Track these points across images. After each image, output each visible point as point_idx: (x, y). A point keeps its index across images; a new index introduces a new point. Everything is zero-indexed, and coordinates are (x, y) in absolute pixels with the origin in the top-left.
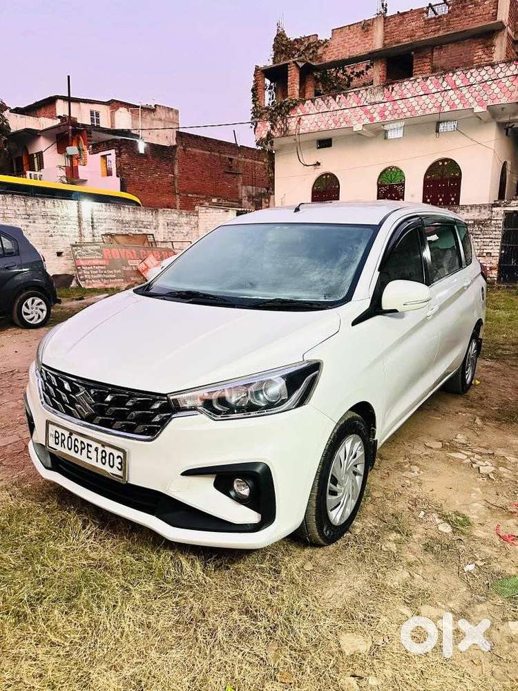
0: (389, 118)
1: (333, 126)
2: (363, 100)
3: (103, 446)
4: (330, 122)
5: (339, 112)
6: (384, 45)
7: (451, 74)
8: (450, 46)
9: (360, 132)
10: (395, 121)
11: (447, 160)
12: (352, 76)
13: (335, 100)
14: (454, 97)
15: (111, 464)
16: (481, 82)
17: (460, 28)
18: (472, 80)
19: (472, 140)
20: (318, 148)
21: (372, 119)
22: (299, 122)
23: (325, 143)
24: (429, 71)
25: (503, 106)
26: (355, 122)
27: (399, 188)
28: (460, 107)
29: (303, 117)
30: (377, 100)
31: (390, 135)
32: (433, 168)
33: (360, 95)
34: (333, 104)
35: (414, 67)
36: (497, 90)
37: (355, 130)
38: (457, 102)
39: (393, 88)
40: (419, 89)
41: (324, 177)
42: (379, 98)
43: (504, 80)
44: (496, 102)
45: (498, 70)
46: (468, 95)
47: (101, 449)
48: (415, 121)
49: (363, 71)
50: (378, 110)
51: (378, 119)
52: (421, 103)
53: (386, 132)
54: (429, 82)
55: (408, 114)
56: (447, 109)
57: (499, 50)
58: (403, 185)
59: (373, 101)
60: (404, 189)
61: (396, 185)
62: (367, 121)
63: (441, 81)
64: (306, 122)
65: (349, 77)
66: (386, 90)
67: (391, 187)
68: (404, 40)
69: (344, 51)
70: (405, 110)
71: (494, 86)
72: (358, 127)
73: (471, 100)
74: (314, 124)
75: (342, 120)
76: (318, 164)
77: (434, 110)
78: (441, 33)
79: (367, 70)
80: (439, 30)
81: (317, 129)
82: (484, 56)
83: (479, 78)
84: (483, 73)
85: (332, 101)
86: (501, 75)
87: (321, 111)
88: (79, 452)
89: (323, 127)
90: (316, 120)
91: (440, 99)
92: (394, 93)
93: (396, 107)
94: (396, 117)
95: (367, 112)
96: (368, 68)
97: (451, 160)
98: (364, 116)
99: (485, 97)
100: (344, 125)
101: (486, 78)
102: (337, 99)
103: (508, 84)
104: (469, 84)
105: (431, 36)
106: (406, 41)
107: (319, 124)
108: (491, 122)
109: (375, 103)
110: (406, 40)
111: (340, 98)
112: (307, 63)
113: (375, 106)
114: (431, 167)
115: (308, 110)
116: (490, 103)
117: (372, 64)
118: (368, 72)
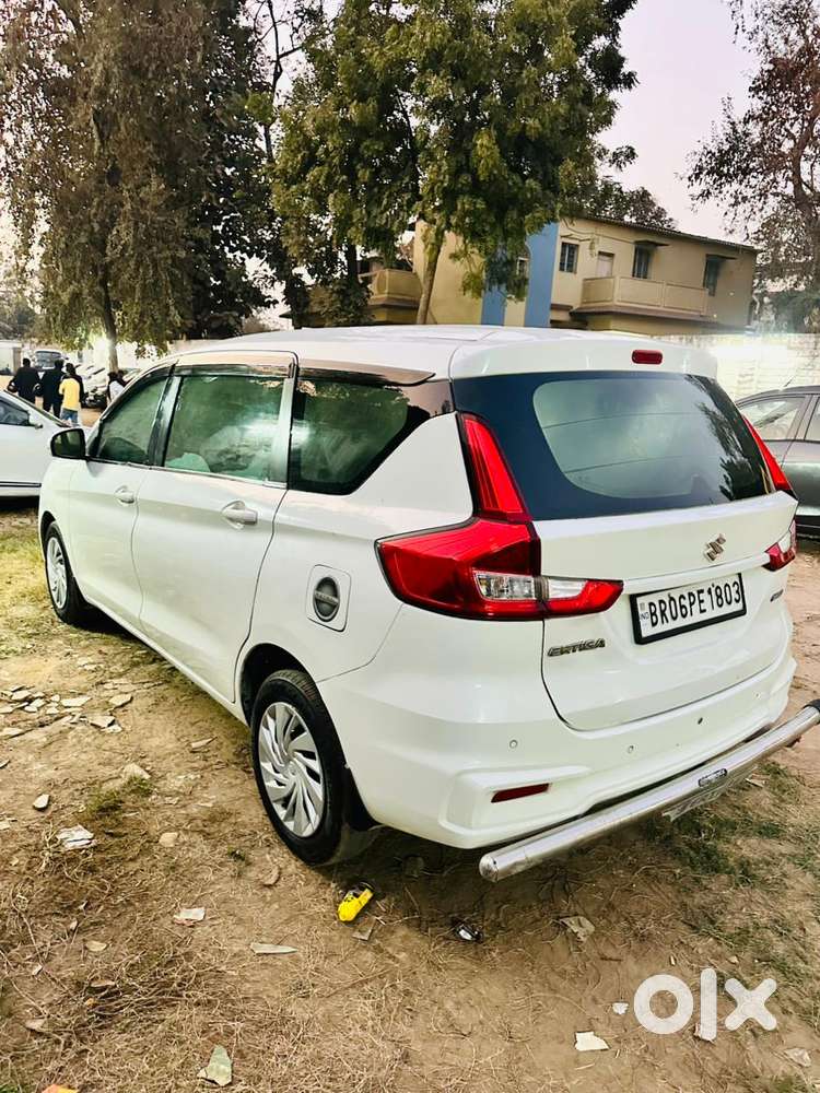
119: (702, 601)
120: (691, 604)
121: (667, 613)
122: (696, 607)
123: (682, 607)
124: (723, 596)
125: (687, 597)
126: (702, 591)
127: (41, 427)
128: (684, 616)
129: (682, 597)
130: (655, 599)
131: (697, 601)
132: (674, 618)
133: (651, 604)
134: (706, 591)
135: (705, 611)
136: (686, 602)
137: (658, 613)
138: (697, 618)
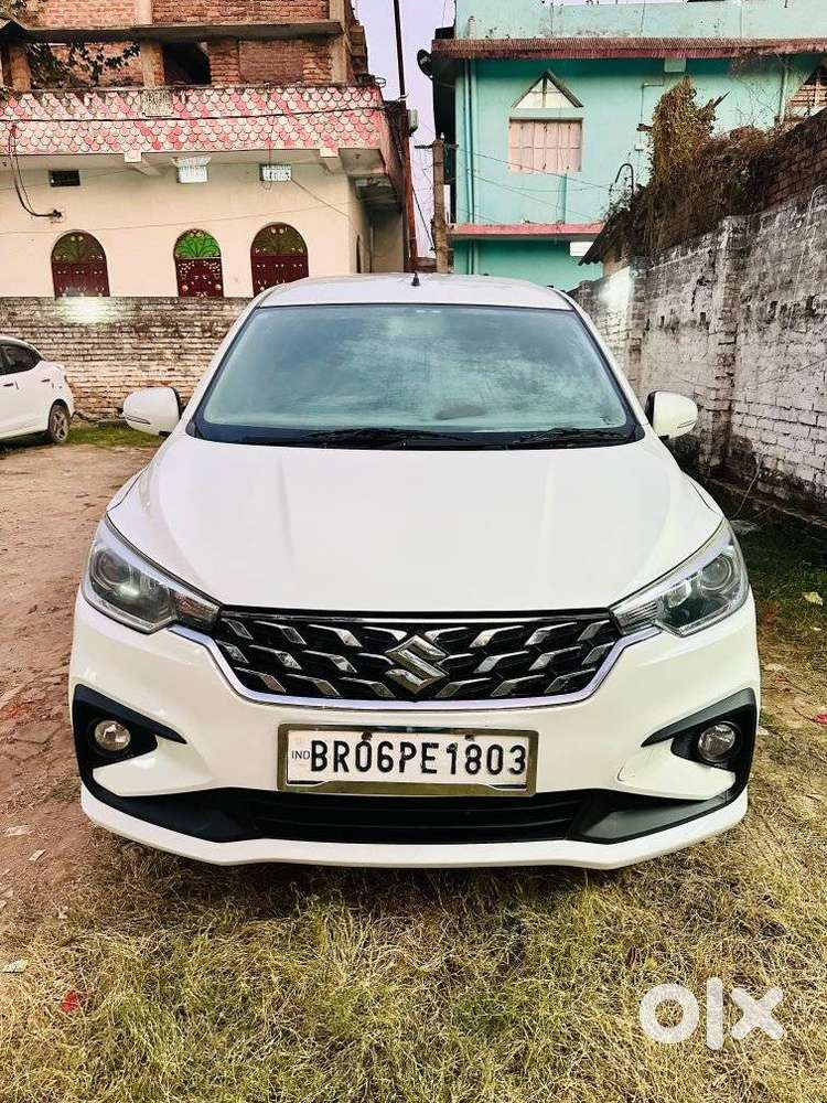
0: (187, 146)
1: (84, 147)
2: (135, 108)
3: (468, 737)
4: (78, 140)
5: (95, 125)
6: (155, 20)
7: (279, 91)
8: (251, 45)
9: (137, 167)
10: (198, 153)
11: (283, 226)
12: (99, 63)
13: (83, 101)
14: (289, 128)
15: (494, 766)
16: (324, 111)
17: (276, 19)
18: (312, 105)
19: (315, 198)
20: (53, 185)
21: (156, 145)
22: (13, 131)
23: (66, 178)
24: (237, 78)
25: (358, 152)
26: (125, 146)
27: (213, 267)
28: (299, 145)
29: (20, 125)
30: (162, 114)
31: (185, 176)
32: (262, 238)
33: (129, 100)
34: (80, 109)
35: (212, 67)
36: (349, 127)
37: (127, 160)
38: (294, 136)
39: (187, 98)
40: (231, 105)
41: (73, 239)
42: (164, 110)
43: (358, 113)
44: (351, 145)
45: (347, 96)
46: (309, 128)
47: (462, 743)
48: (229, 157)
49: (119, 58)
50: (166, 131)
51: (167, 146)
52: (237, 128)
53: (177, 170)
54: (245, 97)
55: (219, 145)
56: (279, 145)
57: (338, 65)
58: (219, 261)
59: (154, 113)
60: (220, 268)
61: (208, 260)
62: (148, 147)
63: (265, 98)
64: (27, 134)
65: (94, 64)
66: (176, 99)
67: (199, 264)
68: (189, 19)
69: (80, 15)
70: (213, 137)
71: (344, 120)
72: (133, 157)
73: (315, 136)
74: (46, 141)
75: (100, 139)
76: (57, 214)
77: (259, 145)
78: (247, 21)
79: (126, 57)
80: (244, 14)
81: (53, 149)
82: (317, 71)
83: (321, 104)
84: (327, 96)
85: (76, 102)
86: (353, 105)
87: (55, 117)
88: (396, 766)
89: (64, 148)
90: (49, 133)
91: (268, 128)
92: (189, 106)
93: (196, 130)
94: (198, 146)
95: (146, 132)
96: (127, 54)
97: (288, 226)
98: (141, 139)
99: (334, 135)
100: (105, 148)
101: (332, 105)
102: (87, 100)
103: (363, 119)
104: (307, 110)
105: (233, 22)
106: (191, 21)
107: (56, 141)
108: (341, 173)
109: (159, 118)
110: (193, 19)
111: (91, 99)
112: (12, 24)
113: (160, 123)
114: (259, 235)
115: (28, 110)
116: (341, 144)
117: (136, 50)
118: (129, 60)
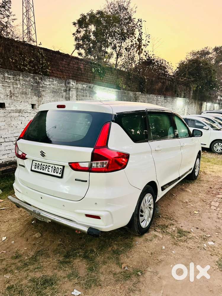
119: (49, 169)
120: (46, 168)
121: (39, 167)
122: (47, 169)
123: (43, 167)
124: (56, 170)
125: (45, 166)
126: (50, 166)
127: (208, 129)
128: (43, 170)
129: (44, 165)
130: (37, 163)
131: (48, 168)
132: (41, 169)
133: (36, 163)
134: (51, 167)
135: (49, 171)
136: (45, 167)
137: (37, 166)
138: (46, 172)
